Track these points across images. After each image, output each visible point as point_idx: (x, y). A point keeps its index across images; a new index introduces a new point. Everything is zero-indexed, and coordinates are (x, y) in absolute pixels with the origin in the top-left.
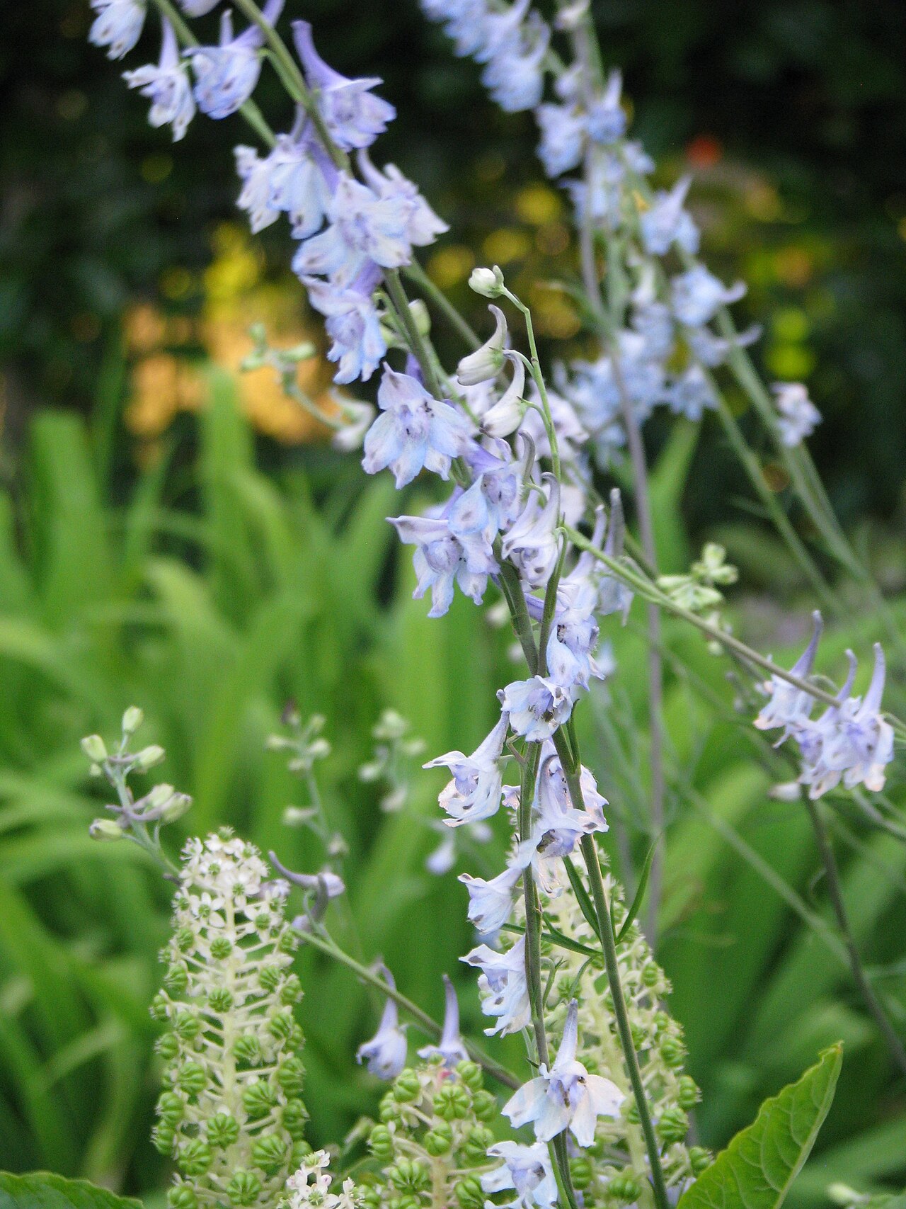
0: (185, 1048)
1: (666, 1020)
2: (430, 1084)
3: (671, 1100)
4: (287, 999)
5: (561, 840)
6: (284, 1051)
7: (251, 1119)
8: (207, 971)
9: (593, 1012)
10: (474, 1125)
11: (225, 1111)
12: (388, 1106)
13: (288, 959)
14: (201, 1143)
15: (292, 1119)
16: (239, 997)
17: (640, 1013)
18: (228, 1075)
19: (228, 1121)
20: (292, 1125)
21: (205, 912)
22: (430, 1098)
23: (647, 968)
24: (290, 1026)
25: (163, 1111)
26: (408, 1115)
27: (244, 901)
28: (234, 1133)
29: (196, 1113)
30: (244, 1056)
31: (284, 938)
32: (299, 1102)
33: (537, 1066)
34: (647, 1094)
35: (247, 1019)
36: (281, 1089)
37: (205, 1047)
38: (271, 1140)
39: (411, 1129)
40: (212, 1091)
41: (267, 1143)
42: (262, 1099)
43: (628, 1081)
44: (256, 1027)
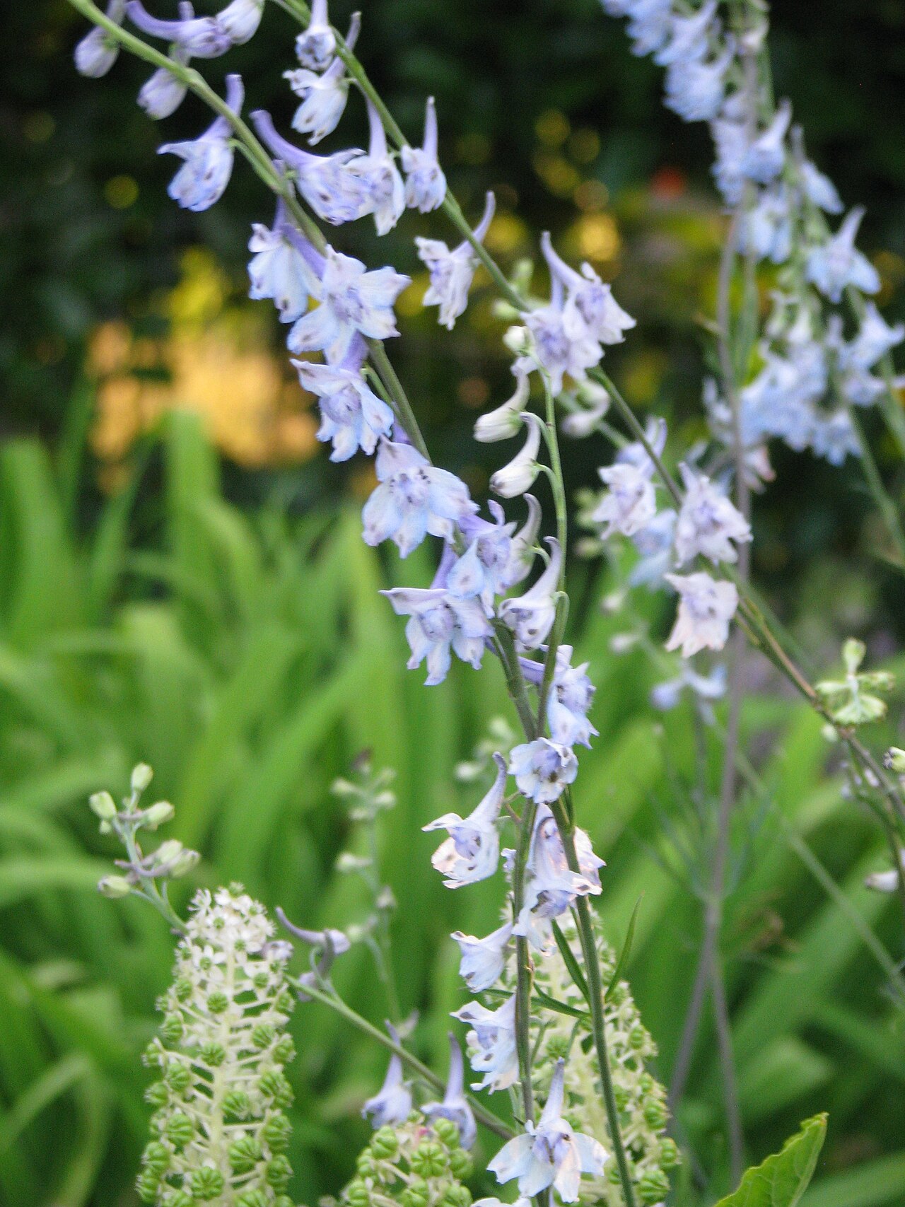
0: (175, 1098)
1: (650, 1082)
2: (408, 1142)
3: (652, 1162)
4: (278, 1058)
5: (554, 901)
6: (272, 1108)
7: (237, 1171)
8: (203, 1023)
9: (579, 1072)
10: (450, 1183)
11: (210, 1164)
12: (366, 1162)
13: (284, 1019)
14: (185, 1195)
15: (275, 1174)
16: (231, 1052)
17: (624, 1074)
18: (215, 1128)
19: (214, 1175)
20: (275, 1181)
21: (206, 964)
22: (407, 1155)
23: (635, 1030)
24: (279, 1085)
25: (150, 1160)
26: (385, 1172)
27: (245, 957)
28: (219, 1187)
29: (181, 1164)
30: (233, 1111)
31: (281, 998)
32: (283, 1157)
33: (522, 1124)
34: (628, 1156)
35: (238, 1073)
36: (266, 1145)
37: (194, 1097)
38: (255, 1195)
39: (388, 1185)
40: (200, 1143)
41: (250, 1198)
42: (248, 1155)
43: (610, 1141)
44: (246, 1082)
